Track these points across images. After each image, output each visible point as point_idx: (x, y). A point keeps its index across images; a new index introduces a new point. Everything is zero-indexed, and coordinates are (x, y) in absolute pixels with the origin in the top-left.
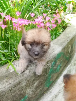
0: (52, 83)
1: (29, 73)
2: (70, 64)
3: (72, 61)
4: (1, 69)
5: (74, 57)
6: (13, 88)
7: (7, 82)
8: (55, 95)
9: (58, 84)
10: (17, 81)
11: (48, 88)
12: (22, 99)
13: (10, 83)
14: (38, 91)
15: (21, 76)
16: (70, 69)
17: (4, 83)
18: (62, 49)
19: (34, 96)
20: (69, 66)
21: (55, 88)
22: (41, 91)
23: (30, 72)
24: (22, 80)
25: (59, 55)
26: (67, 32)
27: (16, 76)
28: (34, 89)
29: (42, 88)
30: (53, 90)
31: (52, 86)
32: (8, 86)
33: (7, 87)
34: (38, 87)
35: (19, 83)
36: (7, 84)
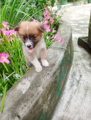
0: (62, 90)
1: (43, 90)
2: (72, 66)
3: (73, 63)
4: (11, 93)
5: (74, 58)
6: (33, 110)
7: (25, 106)
8: (68, 102)
9: (66, 89)
10: (34, 102)
11: (59, 97)
12: (41, 117)
13: (29, 105)
14: (52, 103)
15: (37, 95)
16: (73, 71)
17: (23, 108)
18: (64, 54)
19: (49, 109)
20: (71, 69)
21: (65, 94)
22: (54, 102)
23: (43, 88)
24: (39, 99)
25: (62, 61)
26: (62, 32)
27: (32, 97)
28: (49, 103)
29: (55, 99)
30: (64, 97)
31: (62, 94)
32: (28, 110)
33: (27, 112)
34: (51, 100)
35: (37, 102)
36: (26, 108)
